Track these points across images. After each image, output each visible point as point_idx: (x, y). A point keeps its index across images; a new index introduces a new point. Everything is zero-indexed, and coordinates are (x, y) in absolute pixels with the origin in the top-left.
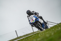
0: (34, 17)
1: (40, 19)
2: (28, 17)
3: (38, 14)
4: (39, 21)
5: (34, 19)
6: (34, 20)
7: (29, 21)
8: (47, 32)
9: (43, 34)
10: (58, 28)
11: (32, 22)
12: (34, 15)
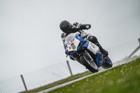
0: (77, 37)
1: (90, 42)
4: (88, 48)
5: (77, 42)
6: (77, 46)
7: (66, 47)
11: (72, 50)
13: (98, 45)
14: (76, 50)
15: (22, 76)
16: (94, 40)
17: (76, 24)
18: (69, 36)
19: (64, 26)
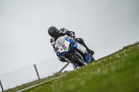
0: (66, 40)
2: (51, 42)
3: (74, 33)
4: (78, 48)
8: (70, 80)
9: (62, 83)
10: (94, 71)
12: (66, 36)
13: (85, 46)
14: (67, 50)
16: (81, 42)
17: (63, 30)
19: (52, 31)
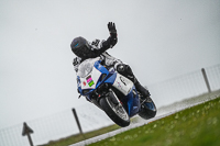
0: (96, 67)
1: (119, 75)
4: (115, 84)
5: (96, 75)
11: (87, 87)
14: (94, 87)
15: (74, 110)
18: (84, 63)
19: (77, 46)
